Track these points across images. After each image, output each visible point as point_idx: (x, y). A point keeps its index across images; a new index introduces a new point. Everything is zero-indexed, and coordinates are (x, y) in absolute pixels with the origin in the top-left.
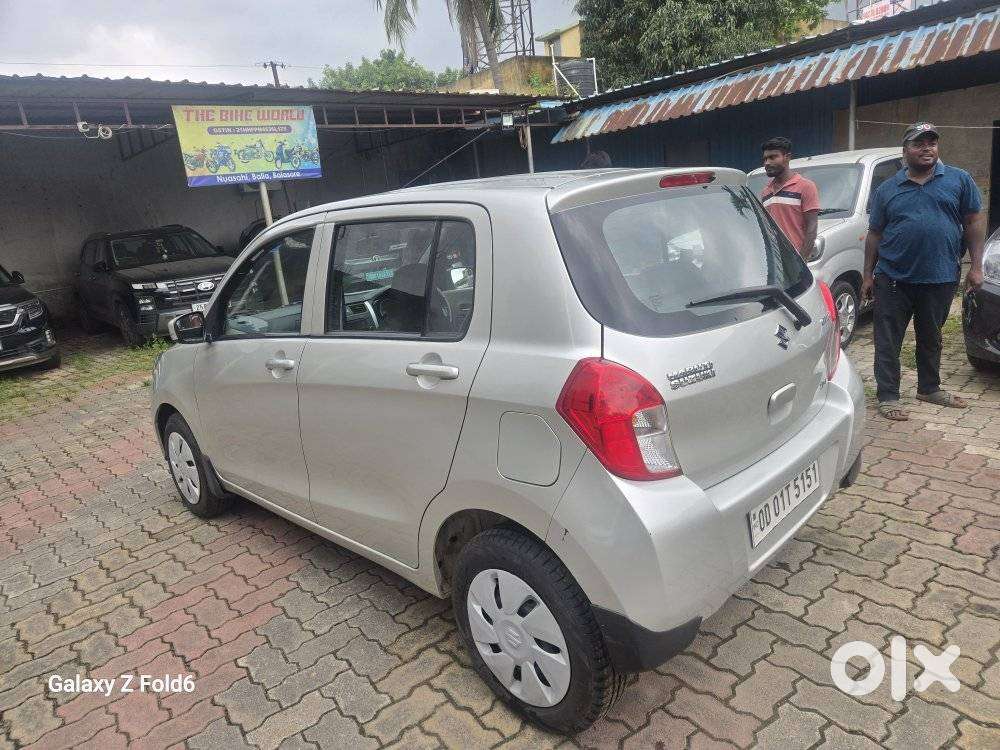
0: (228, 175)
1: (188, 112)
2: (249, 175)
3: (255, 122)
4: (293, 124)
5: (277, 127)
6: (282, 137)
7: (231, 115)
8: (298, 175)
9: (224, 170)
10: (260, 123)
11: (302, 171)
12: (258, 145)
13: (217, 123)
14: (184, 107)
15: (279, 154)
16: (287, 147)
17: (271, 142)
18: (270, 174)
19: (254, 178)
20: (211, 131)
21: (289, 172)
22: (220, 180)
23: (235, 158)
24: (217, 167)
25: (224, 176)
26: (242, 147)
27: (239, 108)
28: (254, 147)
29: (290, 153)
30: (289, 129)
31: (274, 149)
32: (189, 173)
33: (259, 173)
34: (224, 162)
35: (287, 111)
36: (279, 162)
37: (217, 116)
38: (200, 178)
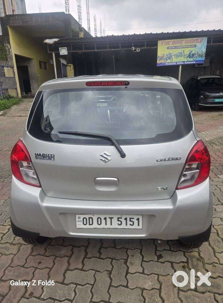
0: (169, 63)
1: (162, 42)
2: (177, 63)
3: (184, 44)
4: (198, 44)
5: (191, 45)
6: (192, 49)
7: (176, 42)
8: (194, 62)
9: (169, 61)
10: (185, 45)
11: (196, 61)
12: (183, 52)
13: (171, 45)
14: (161, 41)
15: (189, 55)
16: (193, 52)
17: (187, 51)
18: (184, 62)
19: (178, 63)
20: (168, 48)
21: (191, 61)
22: (167, 64)
23: (173, 57)
24: (167, 60)
25: (168, 63)
26: (177, 53)
27: (179, 40)
28: (181, 53)
29: (193, 55)
30: (195, 46)
31: (188, 54)
32: (158, 62)
33: (180, 62)
34: (169, 58)
35: (197, 39)
36: (188, 58)
37: (171, 43)
38: (161, 63)
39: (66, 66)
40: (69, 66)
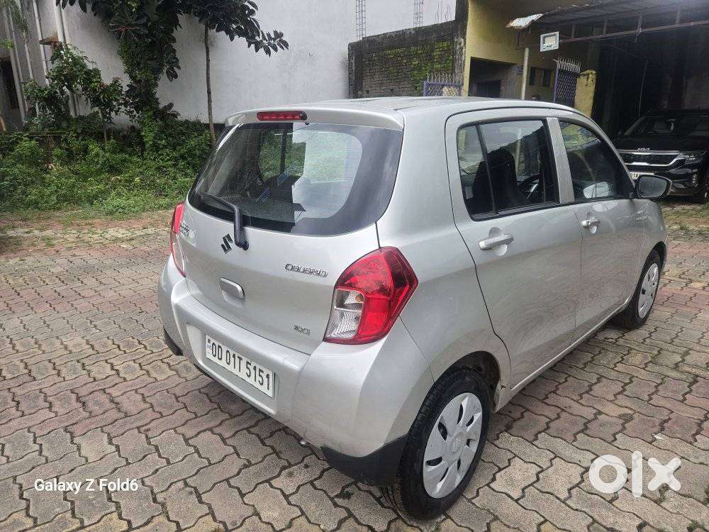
39: (578, 76)
40: (584, 75)
